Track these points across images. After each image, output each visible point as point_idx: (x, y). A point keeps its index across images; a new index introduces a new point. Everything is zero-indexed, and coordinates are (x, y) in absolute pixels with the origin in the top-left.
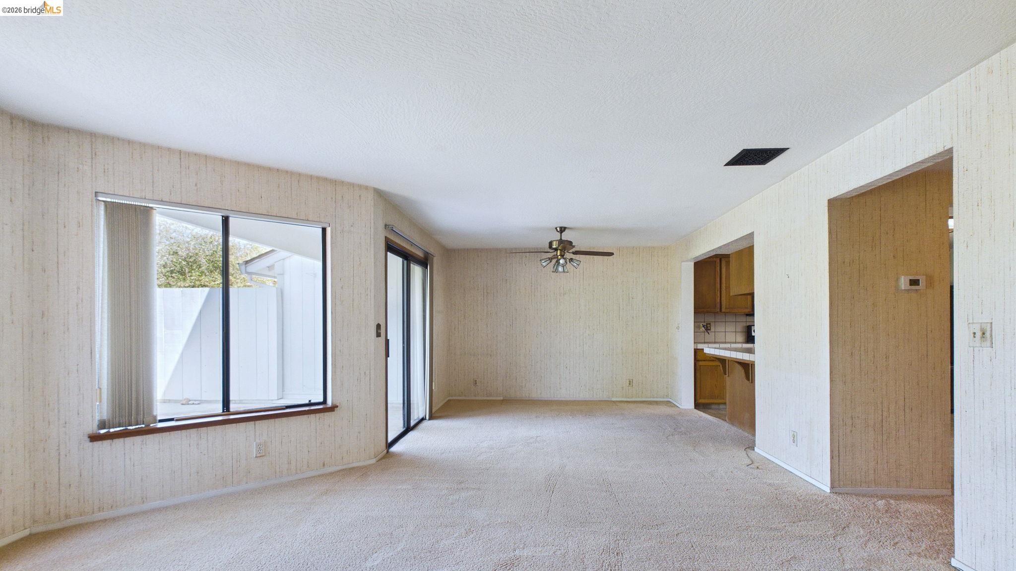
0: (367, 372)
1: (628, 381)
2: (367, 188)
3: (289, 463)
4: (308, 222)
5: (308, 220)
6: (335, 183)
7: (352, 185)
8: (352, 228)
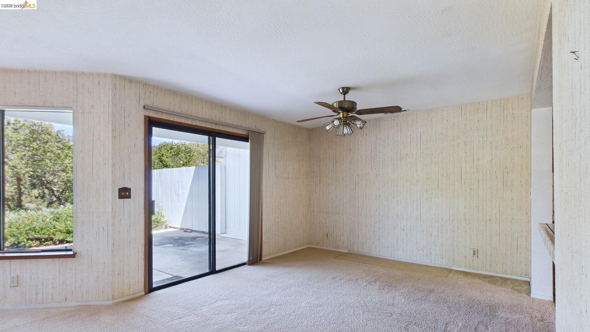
0: (106, 228)
1: (472, 251)
2: (105, 75)
3: (37, 294)
4: (54, 108)
5: (53, 107)
6: (76, 74)
7: (91, 75)
8: (92, 109)
